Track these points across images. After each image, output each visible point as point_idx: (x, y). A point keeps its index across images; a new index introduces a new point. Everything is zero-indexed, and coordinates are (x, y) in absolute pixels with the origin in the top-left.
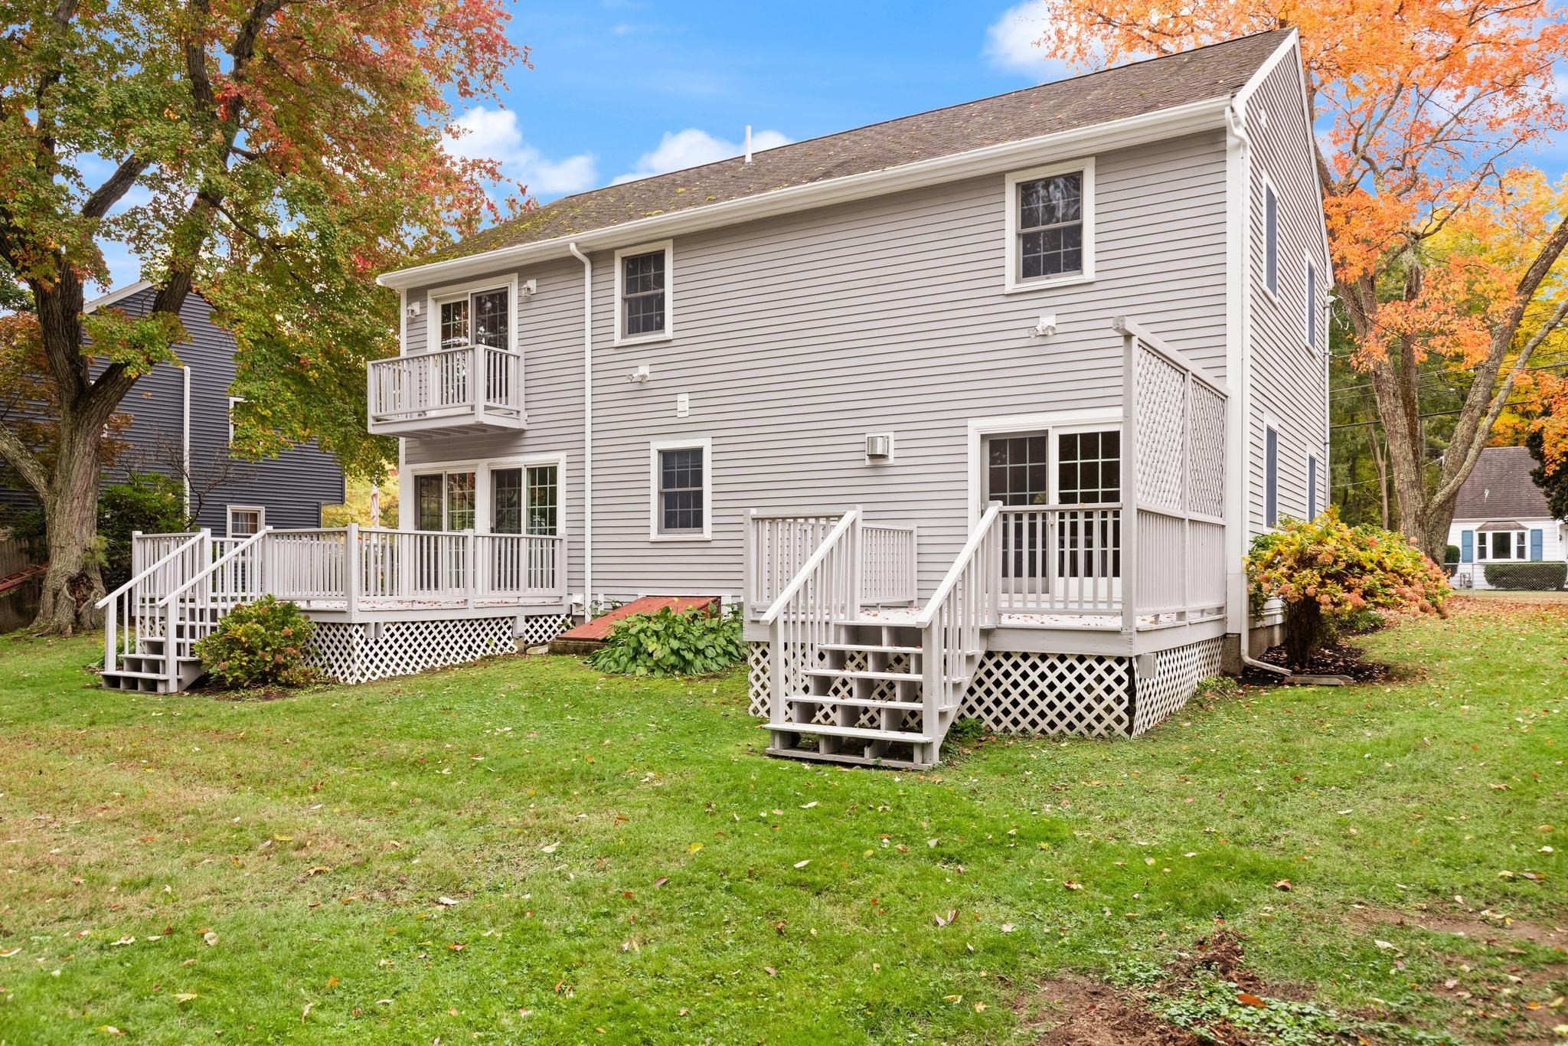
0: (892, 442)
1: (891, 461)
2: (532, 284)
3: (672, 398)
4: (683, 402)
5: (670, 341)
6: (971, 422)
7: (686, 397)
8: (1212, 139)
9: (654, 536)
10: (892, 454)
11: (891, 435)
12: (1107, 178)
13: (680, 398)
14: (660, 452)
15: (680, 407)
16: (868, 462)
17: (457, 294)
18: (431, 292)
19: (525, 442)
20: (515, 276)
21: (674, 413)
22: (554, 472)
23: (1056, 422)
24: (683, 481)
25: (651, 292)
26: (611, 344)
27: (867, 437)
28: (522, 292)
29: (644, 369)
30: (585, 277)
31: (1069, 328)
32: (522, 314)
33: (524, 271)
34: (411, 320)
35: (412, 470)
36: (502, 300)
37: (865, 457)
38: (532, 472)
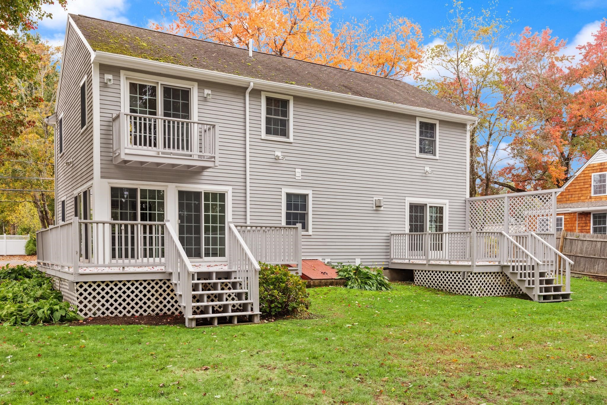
0: (383, 201)
1: (383, 209)
3: (293, 170)
4: (298, 172)
5: (291, 143)
6: (407, 198)
7: (300, 170)
10: (383, 206)
11: (382, 199)
13: (297, 170)
14: (286, 193)
15: (297, 174)
17: (148, 80)
18: (122, 72)
19: (203, 178)
20: (196, 84)
21: (293, 177)
22: (222, 196)
23: (430, 201)
24: (296, 208)
25: (280, 117)
26: (259, 137)
27: (374, 199)
28: (201, 95)
29: (278, 153)
30: (245, 100)
31: (435, 173)
32: (201, 107)
33: (203, 84)
34: (104, 85)
35: (109, 183)
36: (186, 94)
37: (374, 206)
38: (207, 194)
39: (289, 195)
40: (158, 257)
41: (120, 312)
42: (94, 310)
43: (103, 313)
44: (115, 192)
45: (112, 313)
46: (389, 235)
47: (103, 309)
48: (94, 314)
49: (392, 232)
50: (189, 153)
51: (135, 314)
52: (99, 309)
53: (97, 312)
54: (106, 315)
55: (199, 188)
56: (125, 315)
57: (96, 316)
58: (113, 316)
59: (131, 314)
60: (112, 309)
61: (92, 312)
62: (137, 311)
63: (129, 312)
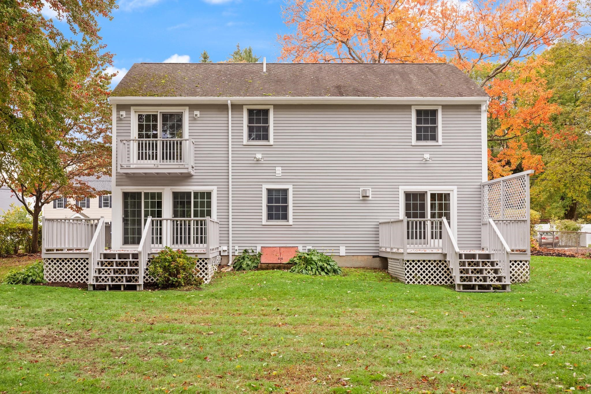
0: (370, 191)
1: (370, 198)
2: (197, 113)
3: (274, 168)
4: (279, 171)
5: (272, 145)
6: (400, 187)
7: (280, 168)
8: (477, 107)
9: (264, 223)
10: (371, 196)
11: (370, 189)
12: (446, 113)
13: (277, 168)
14: (267, 189)
15: (277, 172)
16: (361, 198)
17: (150, 111)
18: (132, 108)
19: (193, 180)
20: (187, 108)
21: (274, 174)
22: (209, 194)
23: (430, 189)
24: (277, 201)
25: (262, 125)
26: (241, 143)
27: (361, 189)
28: (191, 116)
29: (259, 156)
30: (228, 114)
31: (433, 159)
32: (191, 125)
33: (193, 107)
34: (119, 119)
35: (121, 189)
36: (179, 117)
37: (361, 196)
38: (196, 194)
39: (269, 191)
40: (157, 244)
41: (71, 280)
42: (55, 277)
43: (61, 280)
44: (126, 195)
45: (66, 280)
46: (378, 223)
47: (61, 277)
48: (55, 280)
49: (381, 221)
50: (182, 163)
51: (70, 281)
52: (58, 277)
53: (57, 279)
54: (62, 281)
55: (189, 189)
56: (68, 282)
57: (56, 281)
58: (66, 282)
59: (78, 281)
60: (66, 277)
61: (54, 278)
62: (82, 280)
63: (76, 280)
